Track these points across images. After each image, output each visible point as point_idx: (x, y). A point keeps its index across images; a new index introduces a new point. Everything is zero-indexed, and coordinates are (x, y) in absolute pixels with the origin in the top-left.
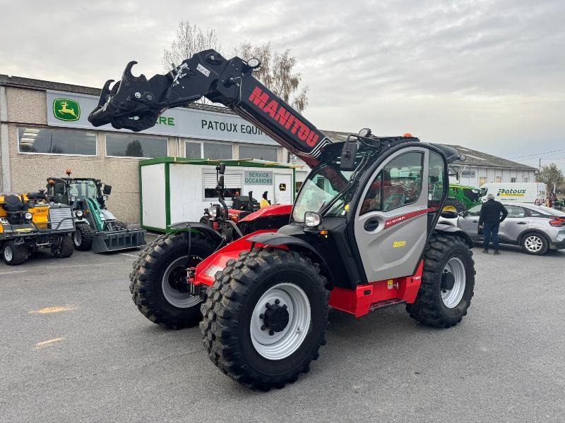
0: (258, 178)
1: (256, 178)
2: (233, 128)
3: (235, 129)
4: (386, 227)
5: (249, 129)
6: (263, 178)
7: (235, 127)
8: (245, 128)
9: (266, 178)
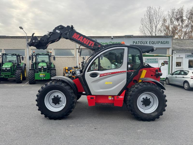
0: (151, 61)
1: (150, 61)
2: (146, 43)
3: (147, 43)
4: (100, 76)
5: (153, 42)
6: (153, 61)
7: (147, 42)
8: (151, 42)
9: (155, 61)
